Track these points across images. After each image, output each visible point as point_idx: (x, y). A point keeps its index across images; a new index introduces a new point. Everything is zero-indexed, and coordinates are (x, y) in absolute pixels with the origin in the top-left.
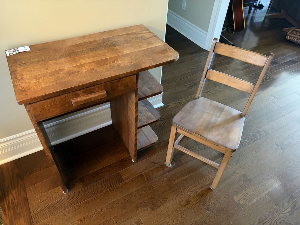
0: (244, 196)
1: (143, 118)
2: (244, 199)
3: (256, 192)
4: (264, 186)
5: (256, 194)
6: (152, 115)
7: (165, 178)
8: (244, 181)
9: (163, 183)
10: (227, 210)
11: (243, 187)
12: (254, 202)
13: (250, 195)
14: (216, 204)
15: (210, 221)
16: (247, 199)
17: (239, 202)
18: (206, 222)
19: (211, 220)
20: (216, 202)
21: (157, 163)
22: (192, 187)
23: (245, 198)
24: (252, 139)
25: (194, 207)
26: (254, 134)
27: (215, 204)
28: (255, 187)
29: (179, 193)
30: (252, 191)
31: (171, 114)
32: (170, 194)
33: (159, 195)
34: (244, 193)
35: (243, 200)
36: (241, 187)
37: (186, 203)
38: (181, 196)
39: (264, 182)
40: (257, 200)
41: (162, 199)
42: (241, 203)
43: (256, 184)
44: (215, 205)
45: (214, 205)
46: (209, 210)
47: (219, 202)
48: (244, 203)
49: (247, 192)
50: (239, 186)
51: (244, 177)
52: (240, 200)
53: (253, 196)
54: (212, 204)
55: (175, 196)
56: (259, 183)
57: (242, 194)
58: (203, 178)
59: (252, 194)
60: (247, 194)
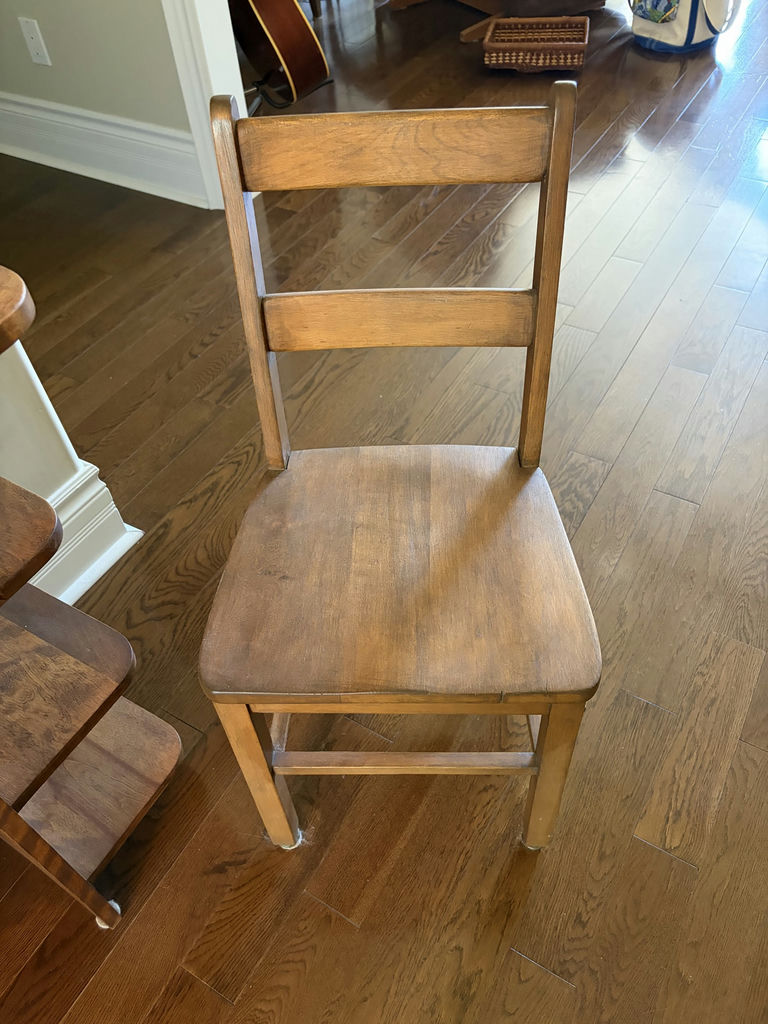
0: (670, 798)
1: (36, 712)
2: (678, 814)
3: (702, 751)
4: (713, 701)
5: (708, 758)
6: (83, 668)
7: (302, 926)
8: (634, 723)
10: (641, 917)
11: (643, 757)
12: (716, 803)
13: (688, 781)
14: (584, 918)
16: (686, 805)
17: (667, 845)
20: (581, 903)
21: (229, 864)
22: (444, 890)
23: (679, 805)
25: (501, 998)
27: (581, 922)
28: (686, 730)
29: (401, 965)
30: (685, 756)
31: (197, 562)
32: (365, 1000)
34: (664, 783)
35: (674, 822)
36: (638, 757)
37: (458, 998)
38: (419, 979)
39: (705, 683)
40: (726, 788)
42: (676, 842)
43: (685, 713)
44: (584, 925)
45: (579, 931)
46: (572, 968)
47: (591, 895)
48: (688, 834)
49: (671, 773)
50: (627, 761)
51: (627, 705)
52: (664, 831)
53: (698, 776)
54: (570, 926)
55: (392, 991)
56: (692, 701)
57: (658, 794)
58: (473, 813)
59: (694, 767)
60: (674, 783)
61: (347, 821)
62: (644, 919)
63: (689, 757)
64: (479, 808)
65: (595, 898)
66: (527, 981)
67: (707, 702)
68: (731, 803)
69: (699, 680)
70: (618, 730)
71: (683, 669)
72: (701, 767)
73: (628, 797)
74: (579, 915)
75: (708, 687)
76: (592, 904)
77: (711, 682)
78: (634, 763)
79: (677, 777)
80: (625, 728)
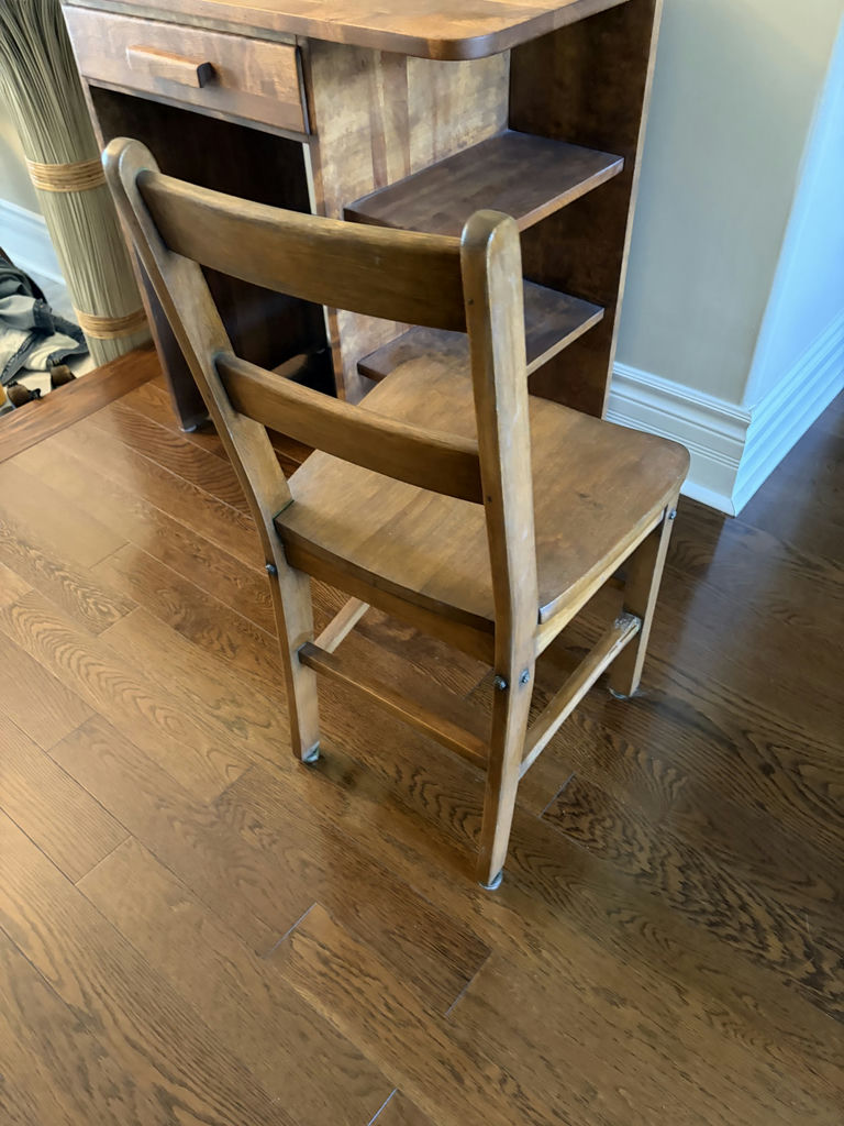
0: (344, 960)
2: (326, 962)
3: (392, 1027)
4: (460, 1080)
5: (381, 1032)
8: (444, 952)
10: (241, 882)
11: (399, 947)
12: (326, 1014)
13: (360, 991)
14: (256, 830)
15: (171, 819)
16: (333, 975)
17: (296, 935)
18: (164, 804)
19: (177, 824)
20: (271, 832)
23: (334, 967)
24: (815, 981)
25: (222, 749)
27: (256, 826)
28: (425, 1019)
30: (390, 1001)
32: (257, 660)
33: (242, 627)
34: (363, 960)
35: (318, 953)
36: (400, 941)
37: (233, 719)
38: (258, 695)
39: (488, 1078)
40: (339, 1036)
41: (229, 640)
42: (297, 946)
43: (448, 1027)
44: (251, 828)
45: (248, 822)
46: (222, 808)
47: (274, 842)
48: (303, 964)
49: (373, 973)
50: (398, 925)
51: (470, 952)
52: (312, 938)
53: (363, 1007)
54: (255, 816)
55: (257, 677)
56: (464, 1046)
57: (352, 948)
58: (378, 756)
59: (374, 1006)
60: (361, 971)
61: (395, 658)
62: (238, 885)
63: (387, 1005)
64: (381, 762)
65: (270, 845)
66: (227, 771)
67: (458, 1068)
68: (321, 1034)
69: (494, 1071)
70: (438, 929)
71: (514, 1056)
72: (373, 1016)
73: (357, 911)
74: (260, 827)
75: (482, 1082)
76: (266, 841)
77: (487, 1089)
78: (394, 933)
79: (367, 979)
80: (439, 938)
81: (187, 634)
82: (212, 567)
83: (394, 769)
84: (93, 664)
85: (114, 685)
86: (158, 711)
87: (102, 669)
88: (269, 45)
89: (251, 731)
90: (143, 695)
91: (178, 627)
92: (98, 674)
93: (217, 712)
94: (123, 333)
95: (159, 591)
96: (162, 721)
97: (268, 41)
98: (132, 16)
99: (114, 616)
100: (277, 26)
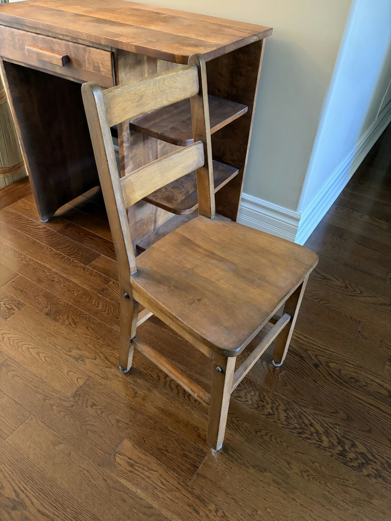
0: (141, 464)
2: (132, 466)
3: (165, 492)
4: (198, 512)
5: (160, 494)
8: (186, 456)
9: (105, 311)
10: (88, 432)
11: (165, 456)
12: (134, 490)
13: (149, 478)
14: (94, 407)
15: (52, 405)
16: (136, 472)
17: (117, 455)
18: (47, 398)
19: (54, 407)
20: (101, 408)
23: (136, 468)
24: (343, 454)
25: (74, 371)
26: (371, 458)
27: (93, 405)
28: (180, 487)
29: (95, 339)
30: (163, 481)
32: (87, 328)
33: (79, 313)
34: (149, 463)
35: (128, 462)
36: (166, 453)
37: (79, 357)
38: (89, 345)
39: (210, 511)
40: (141, 499)
41: (73, 319)
42: (118, 460)
43: (190, 490)
44: (92, 407)
45: (90, 403)
46: (76, 398)
47: (103, 412)
48: (121, 467)
49: (155, 469)
50: (164, 446)
51: (198, 455)
52: (125, 456)
53: (151, 485)
54: (93, 400)
55: (87, 336)
56: (198, 497)
57: (144, 458)
59: (156, 484)
60: (149, 468)
61: (153, 325)
62: (87, 433)
63: (162, 483)
65: (101, 414)
66: (77, 380)
67: (197, 508)
68: (133, 499)
69: (212, 507)
70: (182, 446)
71: (221, 499)
72: (156, 488)
73: (145, 441)
74: (96, 405)
75: (207, 512)
76: (99, 412)
77: (210, 515)
78: (163, 450)
79: (152, 472)
80: (183, 450)
81: (51, 317)
82: (62, 286)
83: (156, 375)
84: (6, 334)
85: (17, 343)
86: (41, 354)
87: (10, 336)
88: (98, 50)
89: (87, 361)
90: (33, 347)
91: (47, 314)
92: (9, 338)
93: (71, 354)
94: (8, 174)
95: (36, 298)
96: (43, 359)
97: (97, 48)
98: (28, 31)
99: (14, 310)
100: (103, 42)
